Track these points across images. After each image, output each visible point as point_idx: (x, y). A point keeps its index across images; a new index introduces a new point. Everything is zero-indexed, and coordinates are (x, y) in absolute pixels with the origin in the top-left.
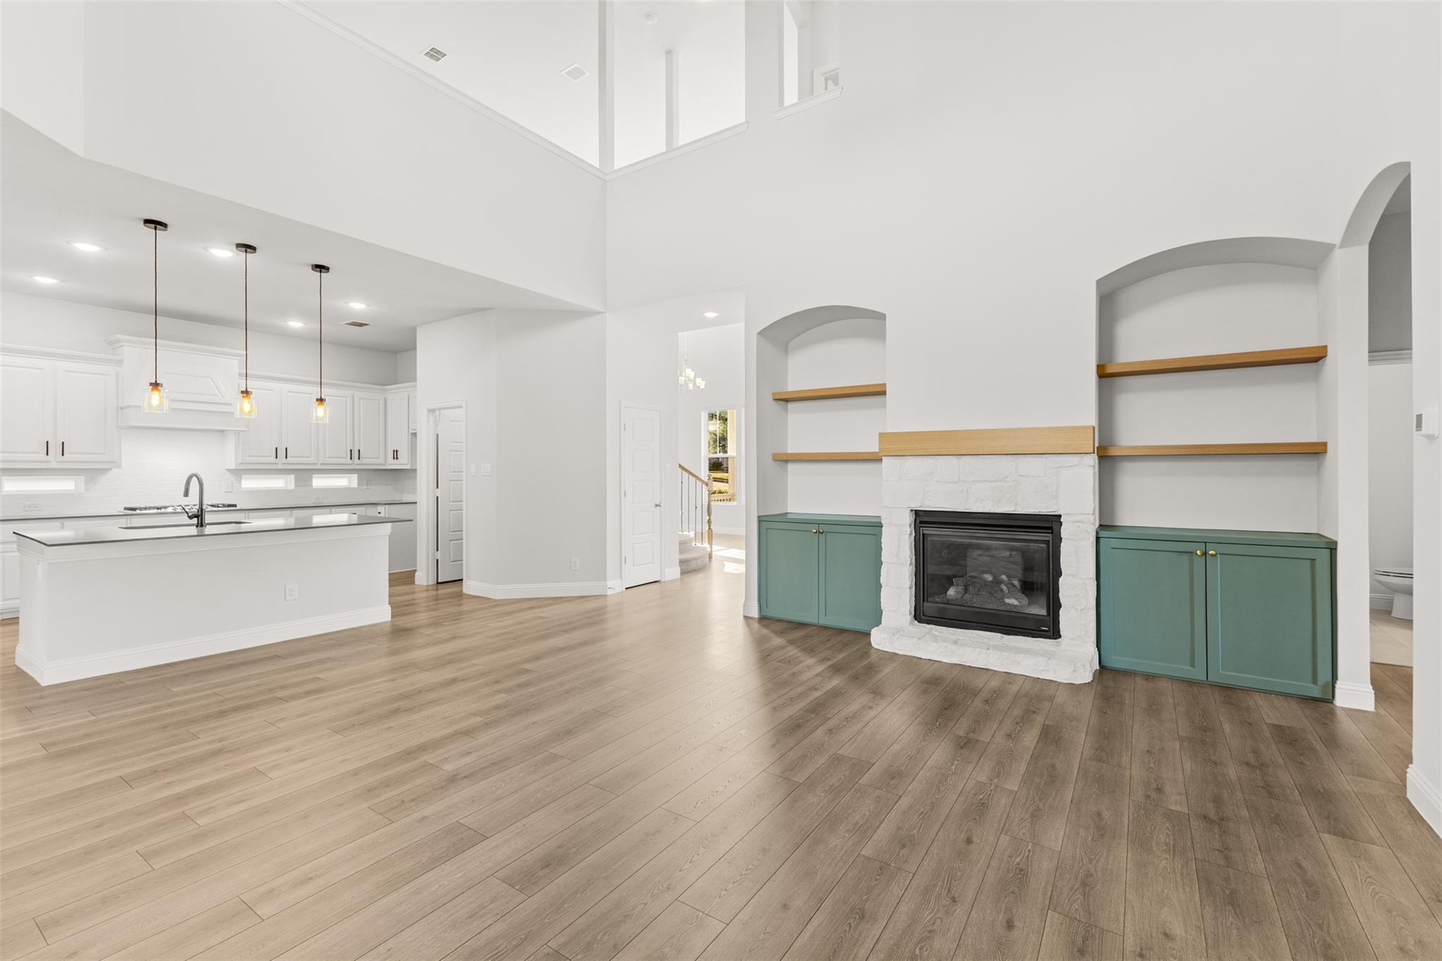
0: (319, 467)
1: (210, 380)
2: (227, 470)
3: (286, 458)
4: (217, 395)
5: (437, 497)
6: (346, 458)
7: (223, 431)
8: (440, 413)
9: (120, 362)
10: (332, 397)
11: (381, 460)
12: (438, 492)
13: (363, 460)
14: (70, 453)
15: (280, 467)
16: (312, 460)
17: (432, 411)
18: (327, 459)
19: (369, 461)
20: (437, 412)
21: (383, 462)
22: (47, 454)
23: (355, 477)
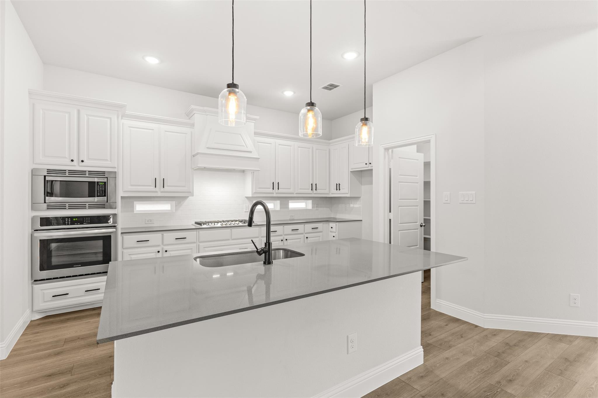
0: (295, 195)
1: (240, 135)
2: (246, 197)
3: (278, 189)
4: (244, 146)
5: (390, 220)
6: (309, 189)
7: (243, 171)
8: (392, 152)
9: (192, 125)
10: (301, 148)
11: (327, 191)
12: (391, 216)
13: (318, 191)
14: (168, 186)
15: (275, 195)
16: (291, 191)
17: (387, 149)
18: (299, 190)
19: (322, 192)
20: (390, 150)
21: (328, 192)
22: (156, 187)
23: (310, 202)
